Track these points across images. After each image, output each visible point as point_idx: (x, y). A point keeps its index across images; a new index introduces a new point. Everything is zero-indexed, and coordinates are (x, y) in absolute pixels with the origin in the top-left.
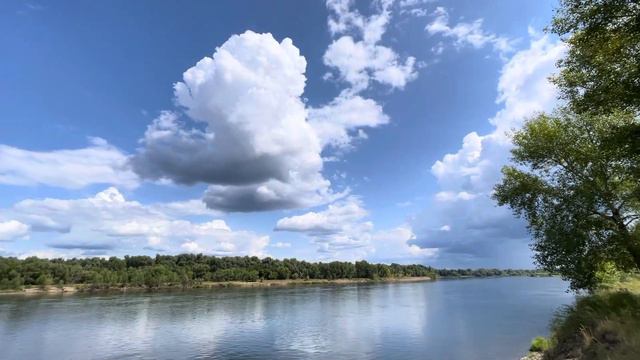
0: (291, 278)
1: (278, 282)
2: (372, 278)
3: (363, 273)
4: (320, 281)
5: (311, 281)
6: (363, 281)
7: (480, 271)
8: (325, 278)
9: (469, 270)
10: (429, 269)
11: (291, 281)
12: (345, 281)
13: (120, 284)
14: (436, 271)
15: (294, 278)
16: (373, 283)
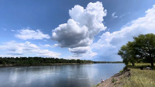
0: (62, 63)
1: (60, 64)
2: (80, 63)
3: (78, 62)
4: (69, 64)
5: (67, 64)
6: (78, 64)
7: (102, 62)
8: (70, 63)
9: (100, 62)
10: (92, 61)
11: (63, 64)
12: (75, 64)
13: (23, 64)
14: (93, 62)
15: (63, 63)
16: (80, 64)
